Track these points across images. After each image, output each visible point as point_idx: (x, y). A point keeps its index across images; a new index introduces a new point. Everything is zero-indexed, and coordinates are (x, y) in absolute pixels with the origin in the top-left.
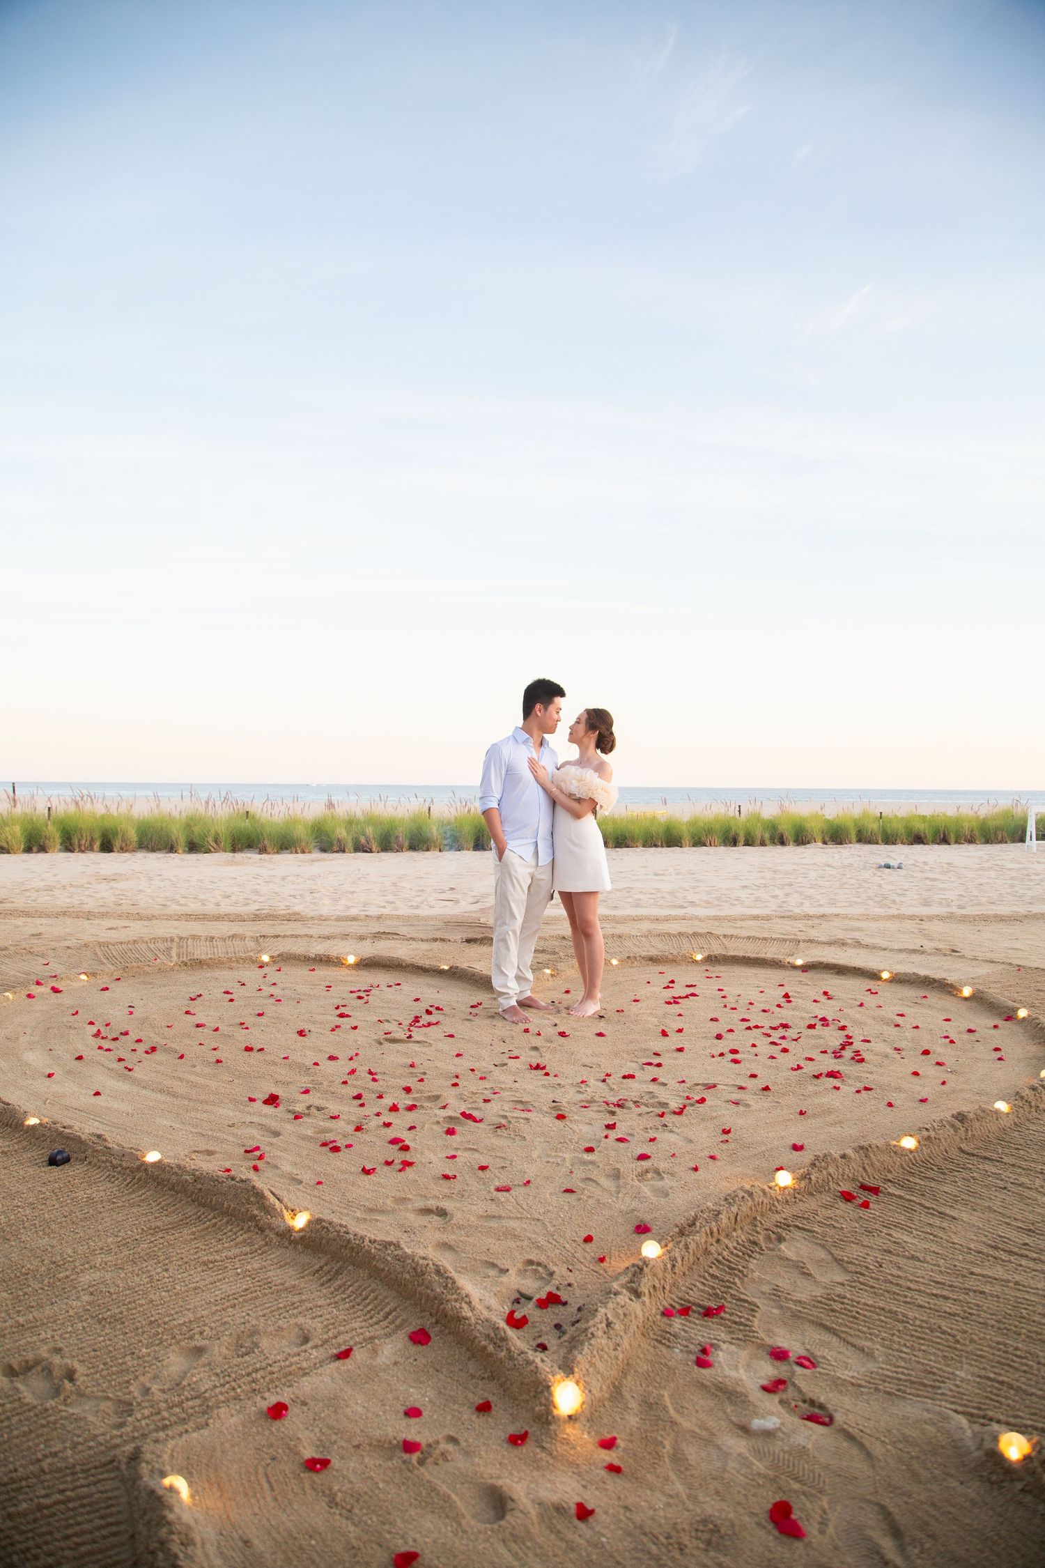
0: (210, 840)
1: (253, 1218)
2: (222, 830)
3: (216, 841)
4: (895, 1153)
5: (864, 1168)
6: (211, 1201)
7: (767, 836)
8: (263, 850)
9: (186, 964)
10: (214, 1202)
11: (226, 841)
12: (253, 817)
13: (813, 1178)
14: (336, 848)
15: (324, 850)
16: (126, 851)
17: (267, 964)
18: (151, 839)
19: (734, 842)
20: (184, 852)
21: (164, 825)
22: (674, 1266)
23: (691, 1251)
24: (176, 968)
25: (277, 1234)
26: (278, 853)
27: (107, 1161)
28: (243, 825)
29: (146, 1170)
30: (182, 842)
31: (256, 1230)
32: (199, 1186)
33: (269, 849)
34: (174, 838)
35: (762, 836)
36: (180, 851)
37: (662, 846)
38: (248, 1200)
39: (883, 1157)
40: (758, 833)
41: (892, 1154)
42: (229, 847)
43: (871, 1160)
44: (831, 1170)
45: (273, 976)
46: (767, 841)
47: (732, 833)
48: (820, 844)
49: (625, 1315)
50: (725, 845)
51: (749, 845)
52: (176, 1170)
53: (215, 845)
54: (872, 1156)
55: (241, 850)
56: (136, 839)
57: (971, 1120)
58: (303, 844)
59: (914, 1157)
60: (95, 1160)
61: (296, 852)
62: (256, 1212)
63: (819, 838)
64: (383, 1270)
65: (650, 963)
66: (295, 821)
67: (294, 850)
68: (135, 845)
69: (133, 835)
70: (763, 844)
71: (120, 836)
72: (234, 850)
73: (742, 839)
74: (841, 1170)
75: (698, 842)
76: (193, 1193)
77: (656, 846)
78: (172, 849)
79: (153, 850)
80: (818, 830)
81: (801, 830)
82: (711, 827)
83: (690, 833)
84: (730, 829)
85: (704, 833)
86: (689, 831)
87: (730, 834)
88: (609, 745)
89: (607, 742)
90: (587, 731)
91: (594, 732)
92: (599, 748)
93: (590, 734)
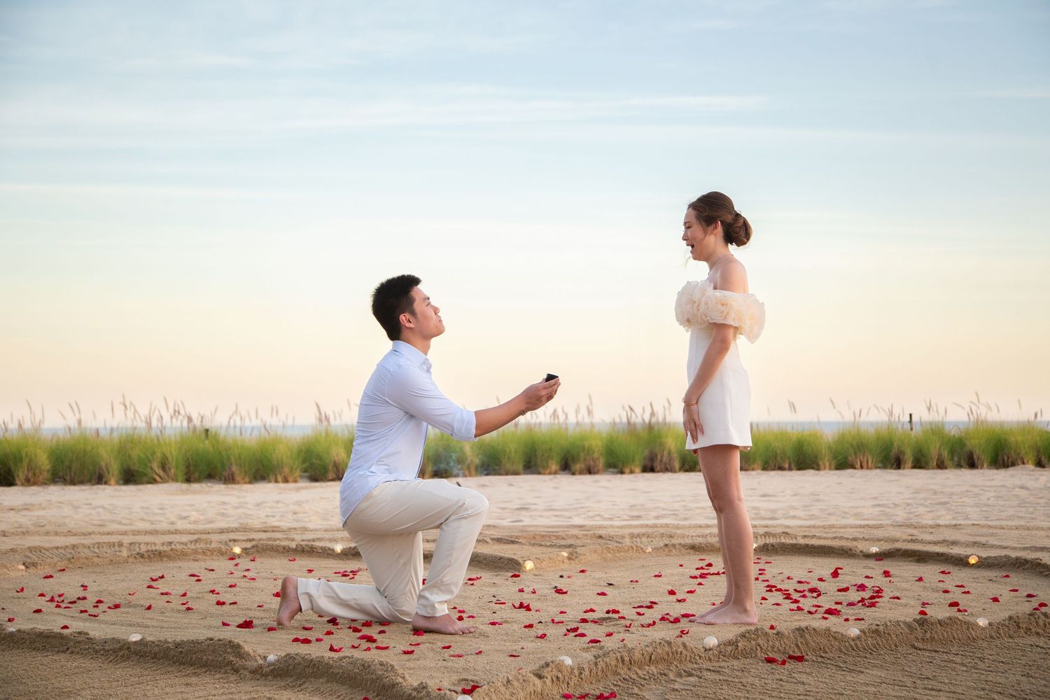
0: (155, 466)
1: (230, 663)
2: (173, 454)
3: (164, 466)
4: (835, 638)
5: (797, 645)
6: (191, 659)
7: (945, 454)
8: (230, 479)
9: (142, 556)
10: (194, 659)
11: (177, 467)
12: (216, 435)
13: (739, 644)
14: (331, 475)
15: (314, 479)
16: (35, 484)
17: (239, 556)
18: (70, 467)
19: (898, 464)
20: (118, 483)
21: (89, 448)
22: (581, 673)
23: (600, 667)
24: (130, 560)
25: (250, 672)
26: (250, 482)
27: (89, 648)
28: (201, 445)
29: (128, 648)
30: (115, 468)
31: (232, 672)
32: (181, 650)
33: (238, 478)
34: (103, 464)
35: (940, 455)
36: (112, 482)
37: (790, 469)
38: (225, 652)
39: (819, 639)
40: (934, 450)
41: (831, 638)
42: (181, 475)
43: (805, 640)
44: (760, 642)
45: (245, 563)
46: (947, 462)
47: (894, 451)
48: (1031, 467)
49: (524, 681)
50: (885, 467)
51: (920, 467)
52: (158, 643)
53: (162, 473)
54: (807, 636)
55: (198, 480)
56: (48, 467)
57: (932, 624)
58: (286, 470)
59: (856, 644)
60: (78, 649)
61: (276, 481)
62: (231, 658)
63: (1030, 457)
64: (338, 674)
65: (692, 551)
66: (276, 441)
67: (272, 478)
68: (46, 475)
69: (44, 462)
70: (941, 466)
71: (25, 464)
72: (188, 480)
73: (909, 458)
74: (770, 643)
75: (843, 463)
76: (174, 656)
77: (781, 468)
78: (99, 478)
79: (73, 483)
80: (1029, 447)
81: (1001, 446)
82: (862, 442)
83: (831, 451)
84: (892, 444)
85: (852, 451)
86: (830, 448)
87: (890, 451)
88: (742, 233)
89: (738, 230)
90: (705, 232)
91: (716, 228)
92: (731, 243)
93: (712, 233)
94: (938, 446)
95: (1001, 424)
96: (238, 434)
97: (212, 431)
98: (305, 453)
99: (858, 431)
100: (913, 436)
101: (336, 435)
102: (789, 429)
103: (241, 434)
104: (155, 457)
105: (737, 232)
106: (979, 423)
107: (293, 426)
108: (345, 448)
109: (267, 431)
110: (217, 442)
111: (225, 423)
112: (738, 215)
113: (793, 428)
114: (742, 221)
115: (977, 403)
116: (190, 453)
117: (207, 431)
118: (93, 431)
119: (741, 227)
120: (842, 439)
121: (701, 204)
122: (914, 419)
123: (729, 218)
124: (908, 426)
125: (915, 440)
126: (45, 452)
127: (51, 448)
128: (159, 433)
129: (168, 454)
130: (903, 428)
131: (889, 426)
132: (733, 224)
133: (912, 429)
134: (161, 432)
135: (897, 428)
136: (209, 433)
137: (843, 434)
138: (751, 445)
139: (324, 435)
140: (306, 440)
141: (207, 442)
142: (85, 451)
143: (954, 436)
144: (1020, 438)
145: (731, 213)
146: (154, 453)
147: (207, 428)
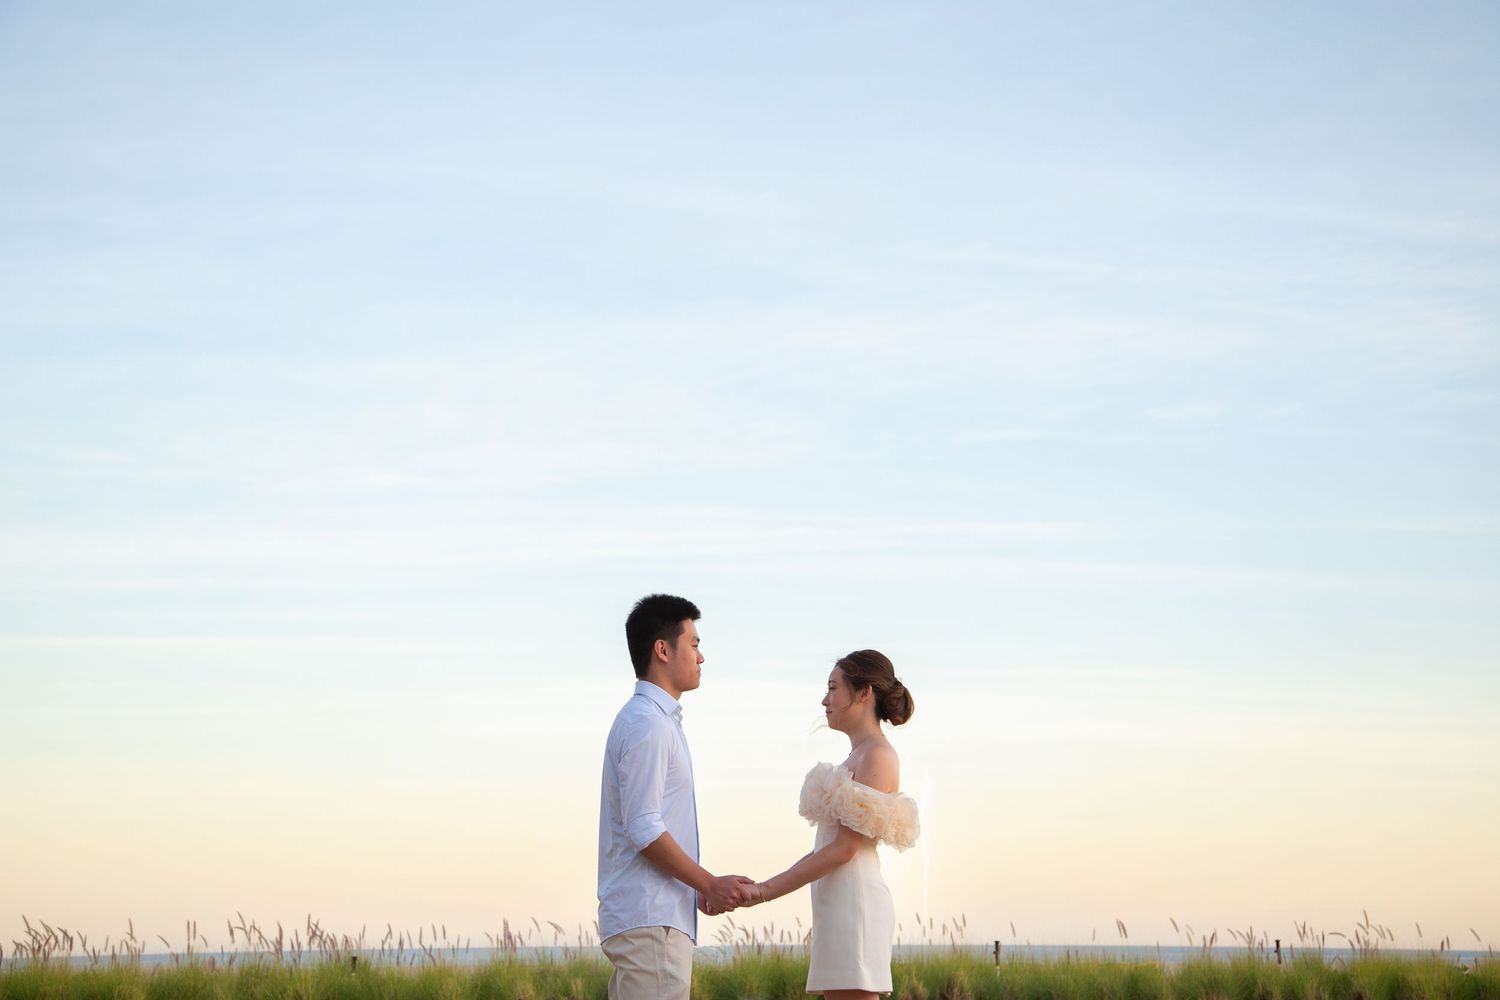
2: (310, 991)
7: (1326, 996)
12: (365, 965)
28: (346, 979)
35: (1318, 997)
40: (1310, 990)
80: (1435, 989)
81: (1398, 987)
82: (1215, 979)
83: (1175, 990)
84: (1255, 983)
85: (1202, 990)
86: (1172, 985)
87: (1254, 991)
88: (900, 707)
89: (895, 702)
90: (852, 699)
91: (865, 695)
92: (885, 720)
93: (860, 701)
94: (1315, 985)
95: (1398, 953)
96: (395, 965)
97: (362, 959)
98: (481, 989)
99: (1210, 962)
100: (1281, 971)
101: (523, 965)
102: (1118, 959)
103: (398, 963)
104: (285, 995)
105: (894, 705)
106: (1368, 953)
107: (467, 950)
108: (534, 983)
109: (433, 959)
110: (368, 974)
111: (378, 947)
112: (897, 684)
113: (1123, 957)
114: (902, 692)
115: (1365, 926)
116: (332, 989)
117: (355, 959)
118: (207, 959)
119: (899, 699)
120: (1188, 972)
121: (852, 662)
122: (1282, 945)
123: (886, 685)
124: (1274, 957)
125: (1285, 976)
126: (143, 991)
127: (151, 985)
128: (292, 963)
129: (302, 992)
130: (1267, 957)
131: (1249, 957)
132: (890, 694)
133: (1280, 962)
134: (295, 961)
135: (1261, 959)
136: (357, 962)
137: (1190, 967)
138: (892, 990)
139: (507, 964)
140: (483, 972)
141: (353, 974)
142: (194, 987)
143: (1336, 971)
144: (1423, 977)
145: (888, 679)
146: (285, 990)
147: (355, 955)
